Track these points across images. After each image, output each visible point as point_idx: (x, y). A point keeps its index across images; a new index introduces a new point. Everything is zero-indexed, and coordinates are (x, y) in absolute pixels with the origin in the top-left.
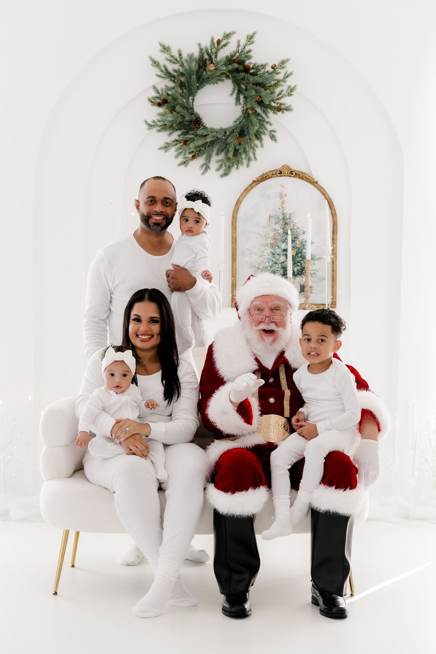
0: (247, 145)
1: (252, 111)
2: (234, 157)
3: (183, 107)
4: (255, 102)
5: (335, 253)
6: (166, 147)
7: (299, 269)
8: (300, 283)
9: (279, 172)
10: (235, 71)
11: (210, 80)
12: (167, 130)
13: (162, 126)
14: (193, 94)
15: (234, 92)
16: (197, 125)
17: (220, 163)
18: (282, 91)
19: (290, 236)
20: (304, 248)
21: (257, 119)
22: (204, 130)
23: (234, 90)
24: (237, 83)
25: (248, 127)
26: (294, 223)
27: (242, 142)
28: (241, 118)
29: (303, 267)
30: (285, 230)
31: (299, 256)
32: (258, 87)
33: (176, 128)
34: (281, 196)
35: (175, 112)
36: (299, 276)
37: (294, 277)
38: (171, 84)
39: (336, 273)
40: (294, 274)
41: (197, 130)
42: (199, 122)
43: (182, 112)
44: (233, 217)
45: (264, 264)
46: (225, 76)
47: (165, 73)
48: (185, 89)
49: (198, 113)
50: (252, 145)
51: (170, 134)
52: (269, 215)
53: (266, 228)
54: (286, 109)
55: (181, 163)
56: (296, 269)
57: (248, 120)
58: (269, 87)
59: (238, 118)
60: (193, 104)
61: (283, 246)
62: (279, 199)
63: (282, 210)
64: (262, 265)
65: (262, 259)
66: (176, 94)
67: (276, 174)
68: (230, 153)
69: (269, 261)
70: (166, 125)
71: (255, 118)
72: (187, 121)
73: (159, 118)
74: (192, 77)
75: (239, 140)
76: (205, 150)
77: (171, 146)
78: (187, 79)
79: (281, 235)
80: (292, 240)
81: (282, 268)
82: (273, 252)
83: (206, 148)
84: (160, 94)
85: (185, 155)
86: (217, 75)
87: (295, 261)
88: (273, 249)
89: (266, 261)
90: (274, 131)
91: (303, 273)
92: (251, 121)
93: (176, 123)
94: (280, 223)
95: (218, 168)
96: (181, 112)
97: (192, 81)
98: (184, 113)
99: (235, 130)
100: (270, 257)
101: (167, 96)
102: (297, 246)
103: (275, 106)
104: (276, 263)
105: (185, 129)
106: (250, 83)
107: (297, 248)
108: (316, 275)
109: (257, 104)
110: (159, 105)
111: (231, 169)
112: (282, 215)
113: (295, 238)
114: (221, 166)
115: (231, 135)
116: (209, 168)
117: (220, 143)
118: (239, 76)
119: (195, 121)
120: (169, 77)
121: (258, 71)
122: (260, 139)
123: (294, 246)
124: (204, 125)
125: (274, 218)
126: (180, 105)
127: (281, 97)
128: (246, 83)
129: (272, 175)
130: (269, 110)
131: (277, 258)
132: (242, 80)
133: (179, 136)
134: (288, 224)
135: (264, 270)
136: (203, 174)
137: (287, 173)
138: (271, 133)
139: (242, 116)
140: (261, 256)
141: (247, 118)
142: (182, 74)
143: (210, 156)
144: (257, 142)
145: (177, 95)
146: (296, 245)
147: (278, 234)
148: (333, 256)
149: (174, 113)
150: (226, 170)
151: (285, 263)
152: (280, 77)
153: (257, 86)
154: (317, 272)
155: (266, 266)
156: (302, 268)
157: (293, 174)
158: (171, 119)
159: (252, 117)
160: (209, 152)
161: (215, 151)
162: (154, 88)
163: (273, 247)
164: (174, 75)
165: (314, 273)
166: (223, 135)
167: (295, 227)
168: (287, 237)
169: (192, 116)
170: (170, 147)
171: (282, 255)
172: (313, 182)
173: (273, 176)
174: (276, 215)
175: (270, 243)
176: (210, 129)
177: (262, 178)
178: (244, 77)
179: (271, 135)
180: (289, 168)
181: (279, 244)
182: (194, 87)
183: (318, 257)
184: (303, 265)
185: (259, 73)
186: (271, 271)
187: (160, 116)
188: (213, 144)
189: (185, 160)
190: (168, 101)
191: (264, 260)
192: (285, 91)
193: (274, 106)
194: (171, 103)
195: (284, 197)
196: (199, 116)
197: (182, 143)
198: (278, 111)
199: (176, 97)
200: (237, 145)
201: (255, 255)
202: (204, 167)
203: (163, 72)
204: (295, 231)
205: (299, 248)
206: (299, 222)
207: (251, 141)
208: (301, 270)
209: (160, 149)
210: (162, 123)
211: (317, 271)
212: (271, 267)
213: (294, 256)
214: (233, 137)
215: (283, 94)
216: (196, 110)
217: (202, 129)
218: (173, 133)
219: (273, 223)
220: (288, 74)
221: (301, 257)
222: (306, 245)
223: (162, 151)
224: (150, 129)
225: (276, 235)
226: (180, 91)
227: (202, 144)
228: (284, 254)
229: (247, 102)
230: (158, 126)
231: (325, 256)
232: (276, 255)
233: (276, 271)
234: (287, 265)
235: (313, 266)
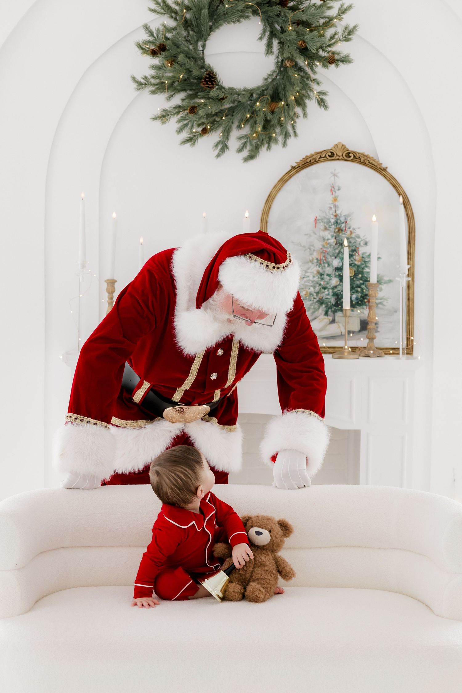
0: (283, 115)
1: (290, 62)
2: (264, 132)
3: (188, 56)
4: (296, 50)
5: (412, 273)
6: (164, 116)
7: (359, 297)
8: (360, 317)
9: (330, 154)
10: (266, 3)
11: (228, 17)
12: (165, 92)
13: (157, 85)
14: (204, 37)
15: (265, 34)
16: (209, 83)
17: (243, 141)
18: (336, 33)
19: (348, 248)
20: (366, 266)
21: (298, 75)
22: (220, 90)
23: (264, 31)
24: (268, 21)
25: (284, 88)
26: (351, 229)
27: (276, 110)
28: (275, 73)
29: (364, 293)
30: (338, 240)
31: (358, 277)
32: (300, 27)
33: (178, 88)
34: (333, 189)
35: (177, 63)
36: (359, 307)
37: (352, 308)
38: (171, 23)
39: (413, 302)
40: (353, 306)
41: (210, 90)
42: (212, 79)
43: (188, 63)
44: (262, 220)
45: (307, 290)
46: (250, 10)
47: (161, 7)
48: (193, 30)
49: (211, 66)
50: (290, 114)
51: (170, 98)
52: (315, 218)
53: (310, 236)
54: (341, 59)
55: (186, 140)
56: (354, 296)
57: (285, 77)
58: (317, 28)
59: (269, 73)
60: (203, 53)
61: (336, 263)
62: (330, 193)
63: (333, 209)
64: (305, 291)
65: (305, 282)
66: (178, 38)
67: (325, 157)
68: (258, 125)
69: (314, 285)
70: (164, 84)
71: (295, 74)
72: (194, 78)
73: (153, 72)
74: (202, 11)
75: (272, 106)
76: (222, 121)
77: (172, 114)
78: (195, 14)
79: (332, 246)
80: (349, 254)
81: (333, 295)
82: (321, 271)
83: (222, 118)
84: (155, 38)
85: (191, 128)
86: (240, 8)
87: (353, 285)
88: (320, 268)
89: (311, 284)
90: (324, 94)
91: (365, 303)
92: (289, 78)
93: (178, 81)
94: (331, 229)
95: (241, 147)
96: (185, 64)
97: (202, 18)
98: (191, 65)
99: (265, 92)
100: (316, 279)
101: (164, 40)
102: (356, 263)
103: (325, 56)
104: (325, 288)
105: (191, 90)
106: (289, 21)
107: (356, 267)
108: (384, 305)
109: (299, 52)
110: (154, 53)
111: (259, 149)
112: (334, 218)
113: (353, 251)
114: (245, 145)
115: (260, 99)
116: (227, 148)
117: (243, 111)
118: (273, 11)
119: (206, 77)
120: (167, 13)
121: (300, 3)
122: (303, 105)
123: (352, 264)
124: (219, 84)
125: (322, 222)
126: (184, 54)
127: (334, 43)
128: (283, 21)
129: (319, 158)
130: (316, 62)
131: (326, 280)
132: (276, 17)
133: (183, 100)
134: (342, 231)
135: (308, 298)
136: (218, 156)
137: (340, 154)
138: (318, 95)
139: (276, 71)
140: (304, 278)
141: (283, 73)
142: (188, 8)
143: (228, 129)
144: (298, 110)
145: (180, 39)
146: (354, 261)
147: (328, 246)
148: (410, 279)
149: (176, 65)
150: (251, 151)
151: (339, 288)
152: (332, 13)
153: (298, 25)
154: (386, 301)
155: (310, 293)
156: (363, 295)
157: (350, 157)
158: (171, 75)
159: (291, 72)
160: (227, 124)
161: (236, 124)
162: (146, 27)
163: (320, 264)
164: (176, 10)
165: (380, 303)
166: (247, 99)
167: (353, 235)
168: (341, 249)
169: (202, 70)
170: (169, 116)
171: (333, 276)
172: (380, 168)
173: (321, 159)
174: (325, 218)
175: (317, 259)
176: (228, 89)
177: (306, 162)
178: (280, 11)
179: (319, 100)
180: (344, 149)
181: (330, 259)
182: (205, 27)
183: (386, 279)
184: (364, 291)
185: (301, 7)
186: (318, 299)
187: (155, 70)
188: (234, 112)
189: (191, 136)
190: (167, 48)
191: (307, 284)
192: (340, 34)
193: (323, 56)
194: (172, 50)
195: (337, 191)
196: (213, 70)
197: (188, 111)
198: (330, 63)
199: (177, 41)
200: (268, 113)
202: (220, 147)
203: (160, 5)
204: (352, 241)
205: (358, 266)
206: (359, 228)
207: (289, 107)
208: (362, 299)
209: (155, 118)
210: (158, 81)
211: (386, 299)
212: (318, 293)
213: (352, 277)
214: (262, 101)
215: (337, 39)
216: (209, 61)
217: (217, 89)
218: (174, 96)
219: (320, 228)
220: (345, 7)
221: (362, 280)
222: (370, 261)
223: (158, 123)
224: (140, 89)
225: (326, 246)
226: (184, 33)
227: (217, 111)
228: (337, 274)
229: (283, 50)
230: (151, 84)
231: (398, 279)
232: (325, 276)
233: (325, 300)
234: (342, 291)
235: (379, 292)
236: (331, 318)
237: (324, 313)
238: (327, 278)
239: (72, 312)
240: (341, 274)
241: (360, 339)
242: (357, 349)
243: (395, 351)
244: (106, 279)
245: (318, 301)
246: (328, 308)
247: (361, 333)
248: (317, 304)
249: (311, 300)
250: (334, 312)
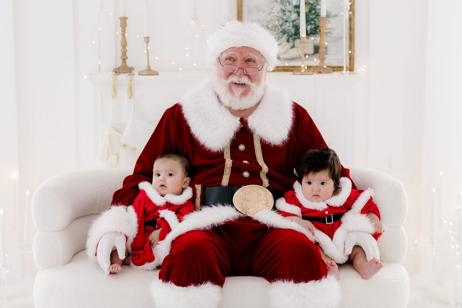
5: (353, 9)
7: (313, 28)
8: (313, 43)
20: (318, 4)
29: (317, 25)
31: (312, 13)
36: (313, 36)
37: (307, 36)
39: (354, 31)
40: (308, 34)
45: (273, 23)
56: (309, 27)
61: (295, 2)
64: (271, 23)
65: (271, 17)
69: (279, 19)
81: (293, 27)
82: (284, 8)
87: (308, 19)
88: (283, 6)
89: (276, 19)
91: (317, 32)
100: (280, 14)
102: (310, 2)
104: (286, 21)
107: (310, 5)
108: (331, 34)
123: (307, 2)
135: (274, 29)
148: (351, 13)
151: (297, 21)
154: (333, 31)
155: (275, 25)
156: (316, 26)
163: (283, 3)
165: (329, 32)
171: (293, 12)
183: (333, 14)
184: (317, 23)
186: (281, 30)
191: (273, 18)
201: (264, 12)
205: (312, 4)
211: (333, 29)
212: (281, 25)
213: (307, 13)
221: (314, 15)
222: (320, 1)
228: (296, 10)
231: (342, 13)
232: (287, 13)
233: (287, 31)
234: (299, 24)
235: (328, 24)
236: (291, 44)
237: (286, 40)
238: (288, 14)
239: (93, 42)
240: (299, 11)
241: (313, 60)
242: (312, 68)
243: (340, 68)
244: (120, 16)
245: (281, 32)
246: (289, 36)
247: (314, 55)
248: (281, 33)
249: (276, 31)
250: (294, 39)
